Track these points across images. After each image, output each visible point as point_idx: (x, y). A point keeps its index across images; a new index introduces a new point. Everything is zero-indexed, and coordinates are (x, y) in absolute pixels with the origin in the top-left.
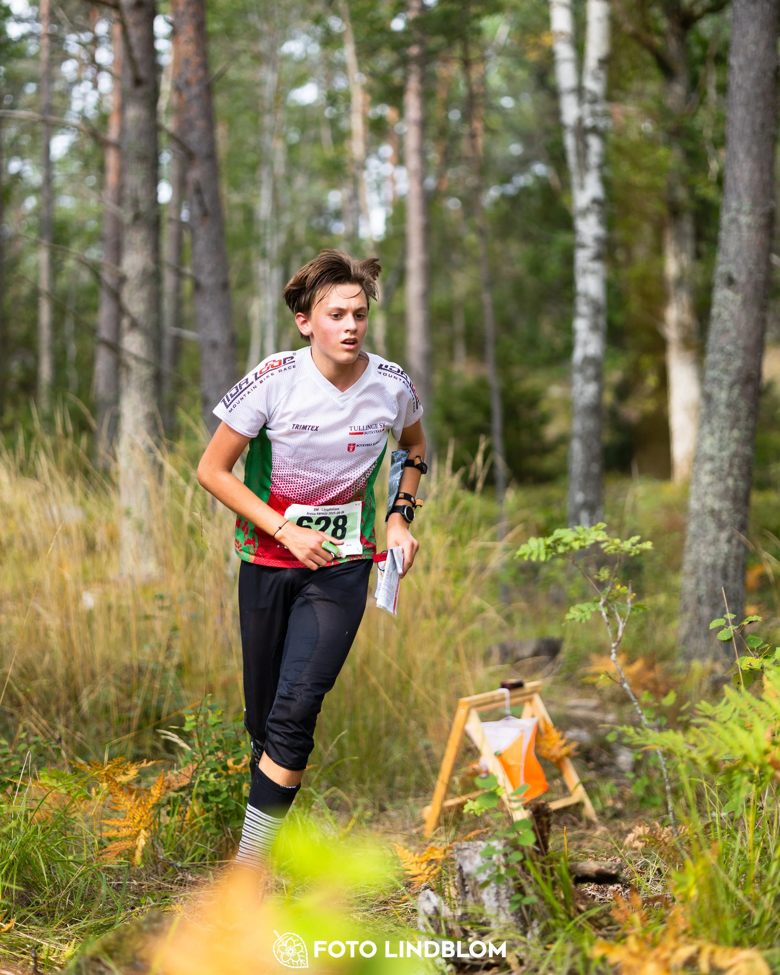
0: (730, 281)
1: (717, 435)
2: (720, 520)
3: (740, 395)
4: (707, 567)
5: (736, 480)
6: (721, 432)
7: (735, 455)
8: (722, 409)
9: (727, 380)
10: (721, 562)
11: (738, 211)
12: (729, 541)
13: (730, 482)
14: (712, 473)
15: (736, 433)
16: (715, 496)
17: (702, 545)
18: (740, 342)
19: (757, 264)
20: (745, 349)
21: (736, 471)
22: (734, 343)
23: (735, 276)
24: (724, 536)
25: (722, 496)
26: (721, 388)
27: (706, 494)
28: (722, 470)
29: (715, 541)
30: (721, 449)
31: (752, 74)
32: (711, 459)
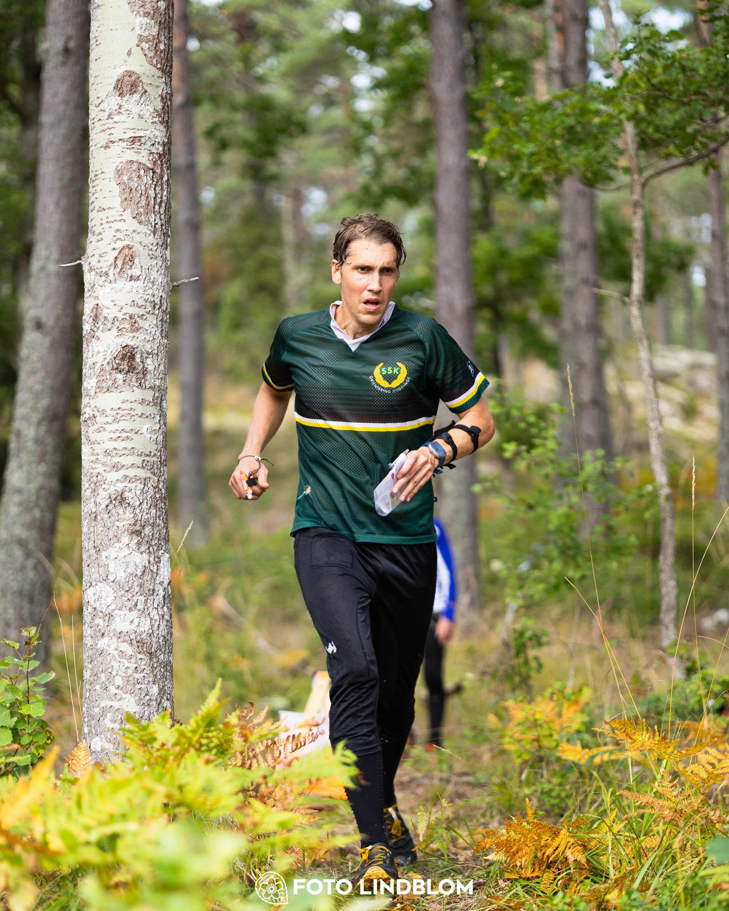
0: (39, 326)
1: (25, 469)
2: (26, 548)
3: (46, 432)
4: (15, 592)
5: (42, 511)
6: (29, 465)
7: (41, 488)
8: (30, 445)
9: (35, 417)
10: (27, 587)
11: (48, 258)
12: (35, 568)
13: (37, 513)
14: (21, 504)
15: (43, 468)
16: (23, 525)
17: (10, 572)
18: (49, 382)
19: (64, 309)
20: (52, 388)
21: (42, 503)
22: (42, 383)
23: (44, 319)
24: (31, 563)
25: (29, 526)
26: (30, 425)
27: (14, 524)
28: (30, 502)
29: (22, 569)
30: (29, 481)
31: (62, 131)
32: (19, 491)
